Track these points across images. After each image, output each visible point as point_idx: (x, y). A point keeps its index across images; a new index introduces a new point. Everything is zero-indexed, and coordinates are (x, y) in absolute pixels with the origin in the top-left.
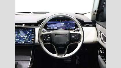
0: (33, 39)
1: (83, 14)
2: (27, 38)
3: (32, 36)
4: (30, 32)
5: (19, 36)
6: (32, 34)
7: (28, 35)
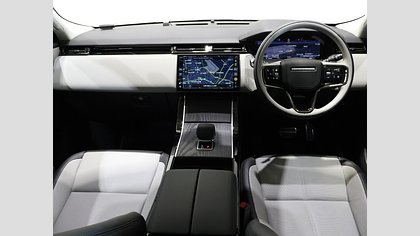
0: (236, 79)
1: (334, 25)
2: (222, 76)
3: (234, 71)
4: (230, 64)
5: (206, 71)
6: (234, 67)
7: (225, 71)
